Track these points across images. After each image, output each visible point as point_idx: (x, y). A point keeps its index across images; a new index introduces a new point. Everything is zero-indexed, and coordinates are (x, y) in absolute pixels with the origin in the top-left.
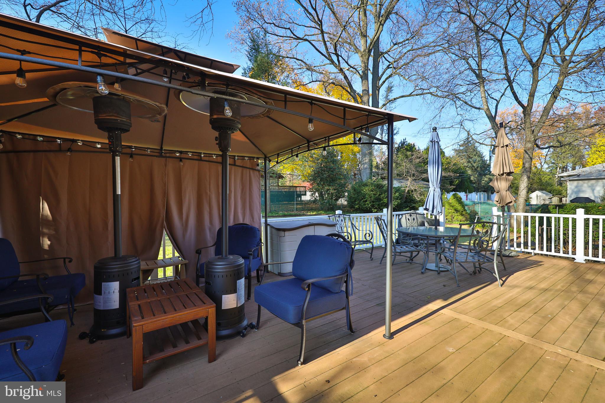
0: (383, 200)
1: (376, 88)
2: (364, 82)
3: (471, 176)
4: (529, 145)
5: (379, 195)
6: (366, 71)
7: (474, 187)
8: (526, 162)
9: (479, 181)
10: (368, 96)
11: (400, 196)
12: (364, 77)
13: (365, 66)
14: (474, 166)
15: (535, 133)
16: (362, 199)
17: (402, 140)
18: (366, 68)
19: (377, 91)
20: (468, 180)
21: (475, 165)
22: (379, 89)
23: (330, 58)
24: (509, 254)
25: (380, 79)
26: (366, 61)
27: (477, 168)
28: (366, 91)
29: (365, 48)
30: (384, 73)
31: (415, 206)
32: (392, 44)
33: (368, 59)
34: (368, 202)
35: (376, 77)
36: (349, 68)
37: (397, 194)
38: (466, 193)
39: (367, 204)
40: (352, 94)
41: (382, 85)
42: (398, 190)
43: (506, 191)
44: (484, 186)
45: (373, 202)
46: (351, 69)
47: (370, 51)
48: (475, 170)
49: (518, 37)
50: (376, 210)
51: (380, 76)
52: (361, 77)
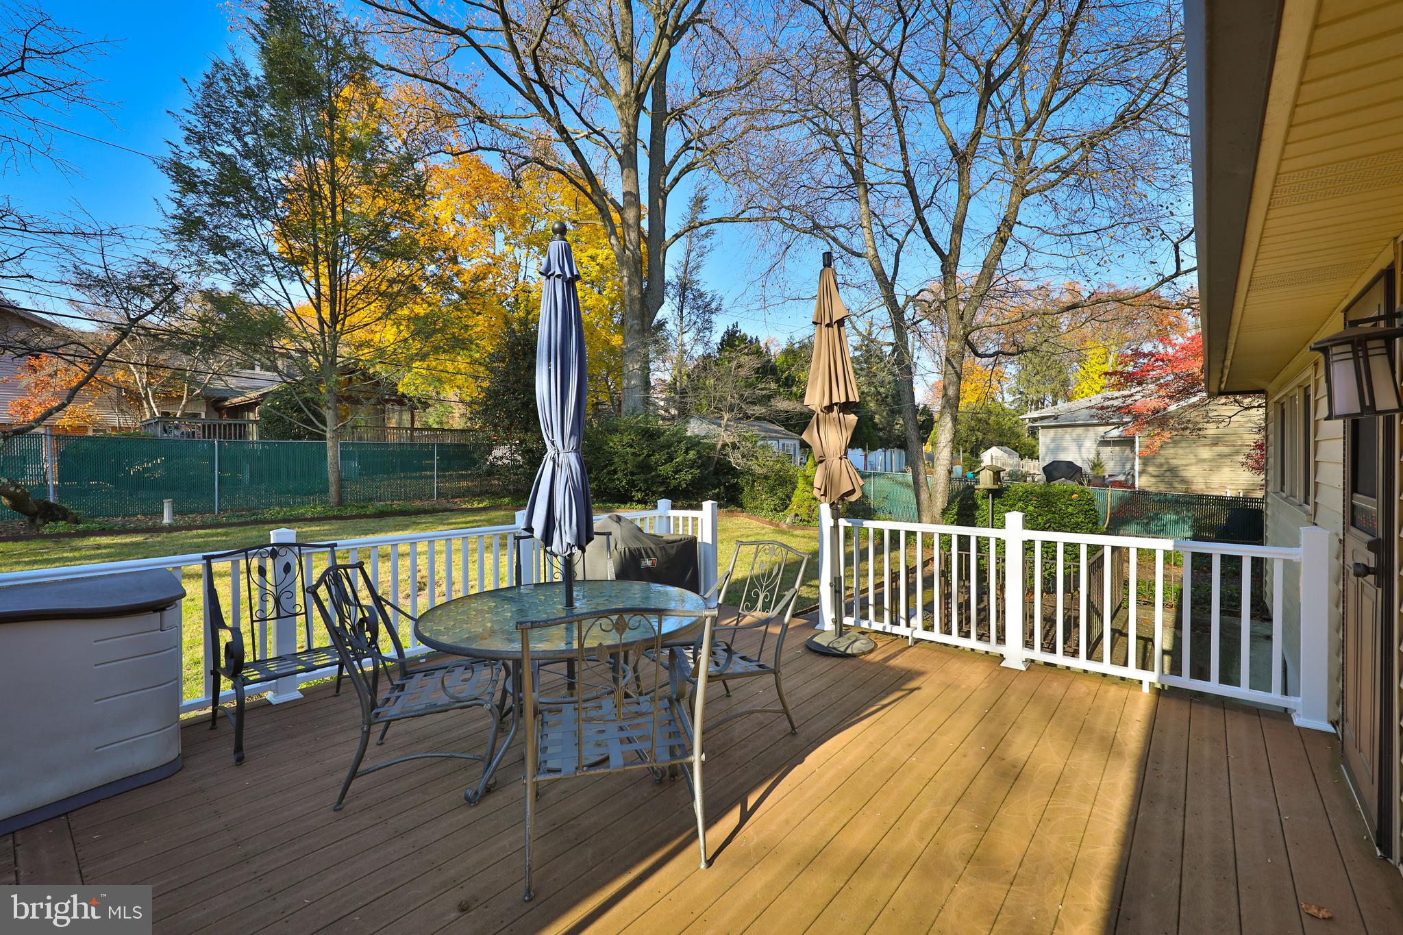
0: (656, 469)
1: (659, 194)
2: (626, 170)
3: (876, 413)
4: (955, 346)
5: (649, 456)
6: (632, 147)
7: (881, 438)
8: (949, 384)
9: (891, 425)
10: (636, 210)
11: (700, 458)
12: (628, 161)
13: (630, 133)
14: (879, 393)
15: (965, 320)
16: (606, 466)
17: (731, 327)
18: (632, 138)
19: (660, 201)
20: (870, 423)
21: (882, 390)
22: (666, 195)
23: (533, 96)
24: (847, 648)
25: (668, 173)
26: (631, 122)
27: (887, 397)
28: (632, 197)
29: (629, 88)
30: (677, 157)
31: (737, 482)
32: (697, 93)
33: (636, 118)
34: (619, 475)
35: (659, 167)
36: (590, 134)
37: (692, 455)
38: (864, 450)
39: (618, 479)
40: (596, 198)
41: (672, 186)
42: (694, 443)
43: (841, 459)
44: (898, 436)
45: (632, 474)
46: (595, 136)
47: (640, 98)
48: (883, 400)
49: (931, 89)
50: (639, 495)
51: (667, 163)
52: (620, 160)
